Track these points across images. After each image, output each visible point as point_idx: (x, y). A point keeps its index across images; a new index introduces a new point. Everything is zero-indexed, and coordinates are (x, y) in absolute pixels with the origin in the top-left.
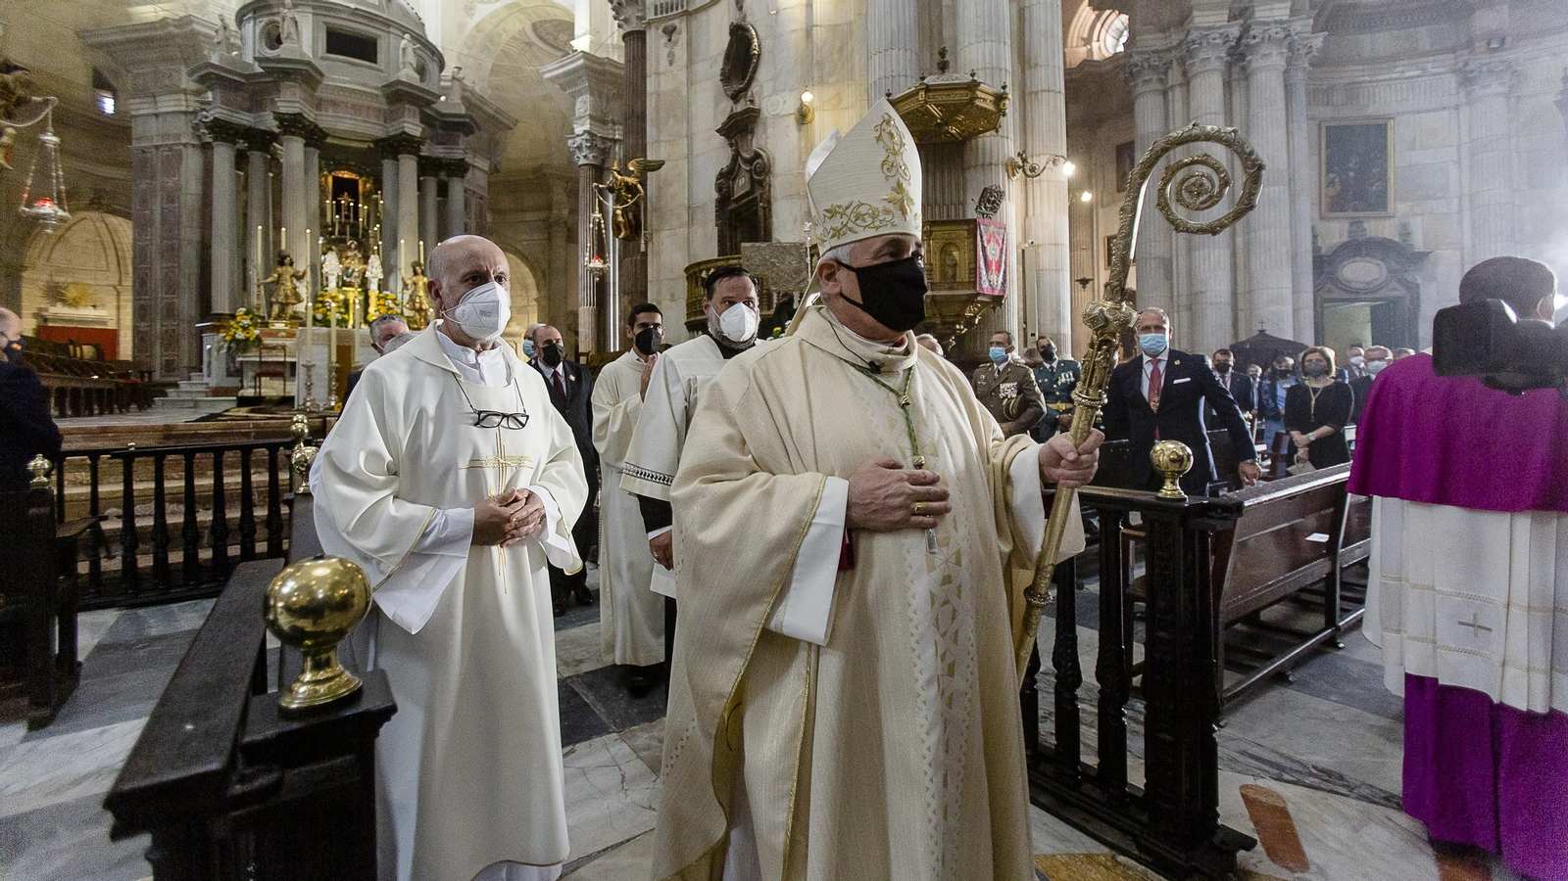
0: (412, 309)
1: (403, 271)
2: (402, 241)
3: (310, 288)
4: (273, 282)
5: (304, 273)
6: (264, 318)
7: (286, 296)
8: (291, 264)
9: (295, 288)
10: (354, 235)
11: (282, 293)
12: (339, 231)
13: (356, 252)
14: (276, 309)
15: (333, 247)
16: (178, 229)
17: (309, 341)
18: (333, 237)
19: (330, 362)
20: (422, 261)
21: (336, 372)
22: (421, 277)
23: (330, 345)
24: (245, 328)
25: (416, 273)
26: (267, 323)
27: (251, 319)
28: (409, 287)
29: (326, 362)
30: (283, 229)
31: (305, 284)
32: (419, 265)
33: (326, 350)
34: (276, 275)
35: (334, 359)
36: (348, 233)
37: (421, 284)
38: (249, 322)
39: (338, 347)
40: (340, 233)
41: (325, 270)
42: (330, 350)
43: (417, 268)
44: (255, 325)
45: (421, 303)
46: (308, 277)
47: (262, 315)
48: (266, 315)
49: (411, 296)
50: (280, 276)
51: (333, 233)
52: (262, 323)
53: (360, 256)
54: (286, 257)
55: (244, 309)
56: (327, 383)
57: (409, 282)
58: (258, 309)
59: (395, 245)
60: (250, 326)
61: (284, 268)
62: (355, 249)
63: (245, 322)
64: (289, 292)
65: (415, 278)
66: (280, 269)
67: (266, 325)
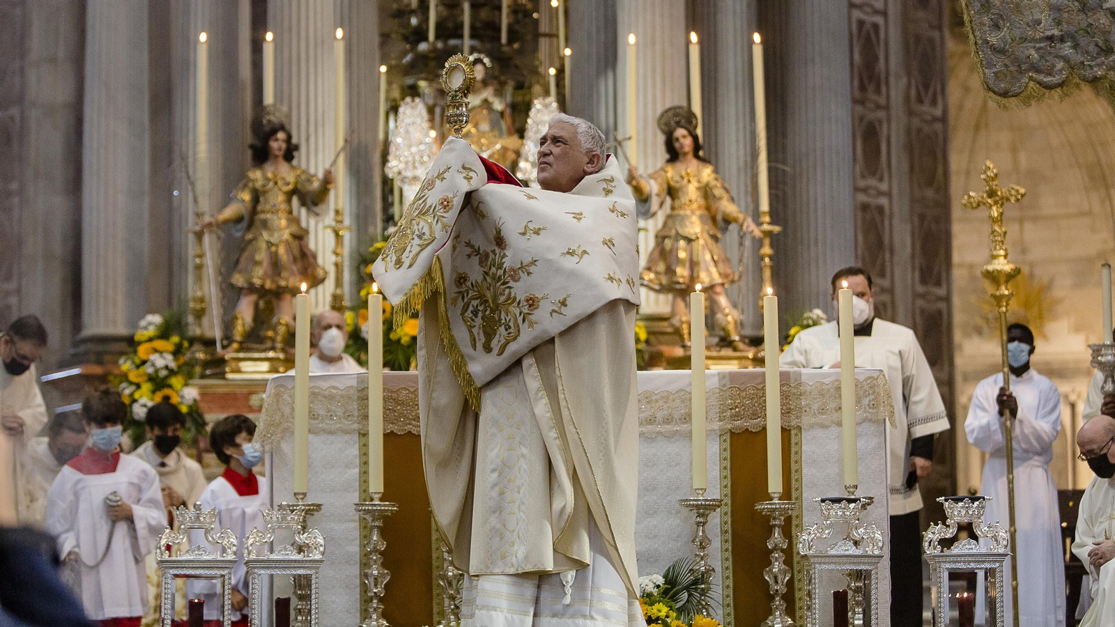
0: (663, 289)
1: (631, 149)
2: (632, 39)
3: (347, 236)
4: (239, 220)
5: (327, 181)
6: (209, 343)
7: (276, 265)
8: (290, 153)
9: (300, 237)
10: (486, 33)
11: (262, 256)
12: (439, 26)
13: (488, 93)
14: (245, 311)
15: (423, 84)
16: (22, 71)
17: (300, 421)
18: (423, 47)
19: (365, 494)
20: (697, 108)
21: (383, 533)
22: (692, 165)
23: (364, 434)
24: (158, 383)
25: (674, 155)
26: (221, 362)
27: (177, 352)
28: (655, 203)
29: (355, 497)
30: (269, 36)
31: (329, 219)
32: (688, 119)
33: (354, 451)
34: (246, 196)
35: (377, 485)
36: (467, 31)
37: (692, 191)
38: (169, 360)
39: (389, 437)
40: (442, 32)
41: (394, 166)
42: (364, 454)
43: (680, 132)
44: (186, 371)
45: (693, 264)
46: (341, 197)
47: (209, 334)
48: (217, 334)
49: (661, 238)
50: (257, 197)
51: (420, 34)
52: (206, 364)
53: (498, 105)
54: (274, 131)
55: (156, 319)
56: (356, 570)
57: (653, 187)
58: (199, 314)
59: (609, 57)
60: (172, 373)
61: (269, 169)
62: (485, 83)
63: (159, 361)
64: (282, 250)
65: (671, 172)
66: (256, 175)
67: (217, 365)
